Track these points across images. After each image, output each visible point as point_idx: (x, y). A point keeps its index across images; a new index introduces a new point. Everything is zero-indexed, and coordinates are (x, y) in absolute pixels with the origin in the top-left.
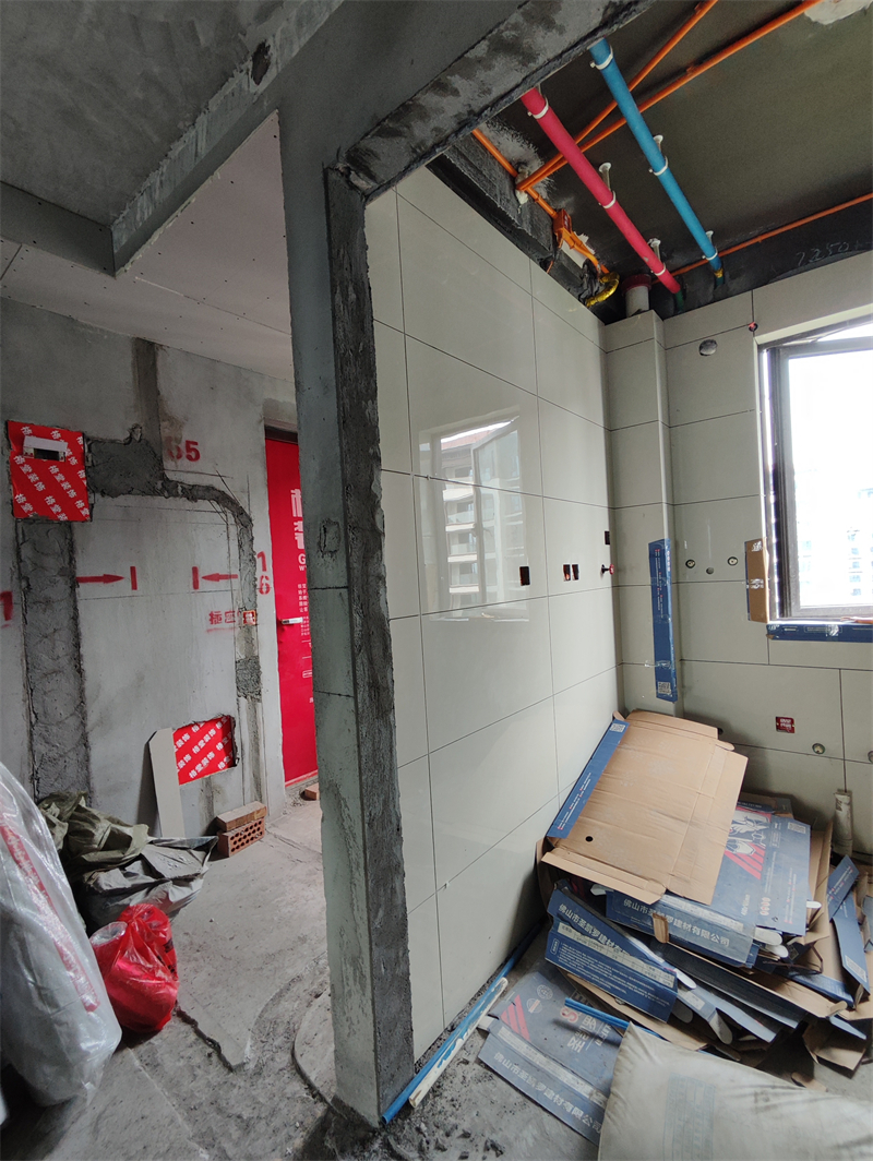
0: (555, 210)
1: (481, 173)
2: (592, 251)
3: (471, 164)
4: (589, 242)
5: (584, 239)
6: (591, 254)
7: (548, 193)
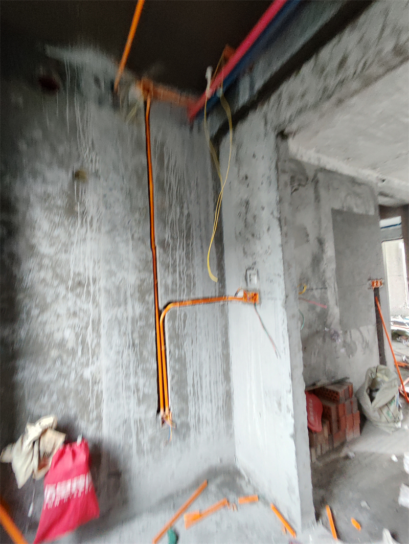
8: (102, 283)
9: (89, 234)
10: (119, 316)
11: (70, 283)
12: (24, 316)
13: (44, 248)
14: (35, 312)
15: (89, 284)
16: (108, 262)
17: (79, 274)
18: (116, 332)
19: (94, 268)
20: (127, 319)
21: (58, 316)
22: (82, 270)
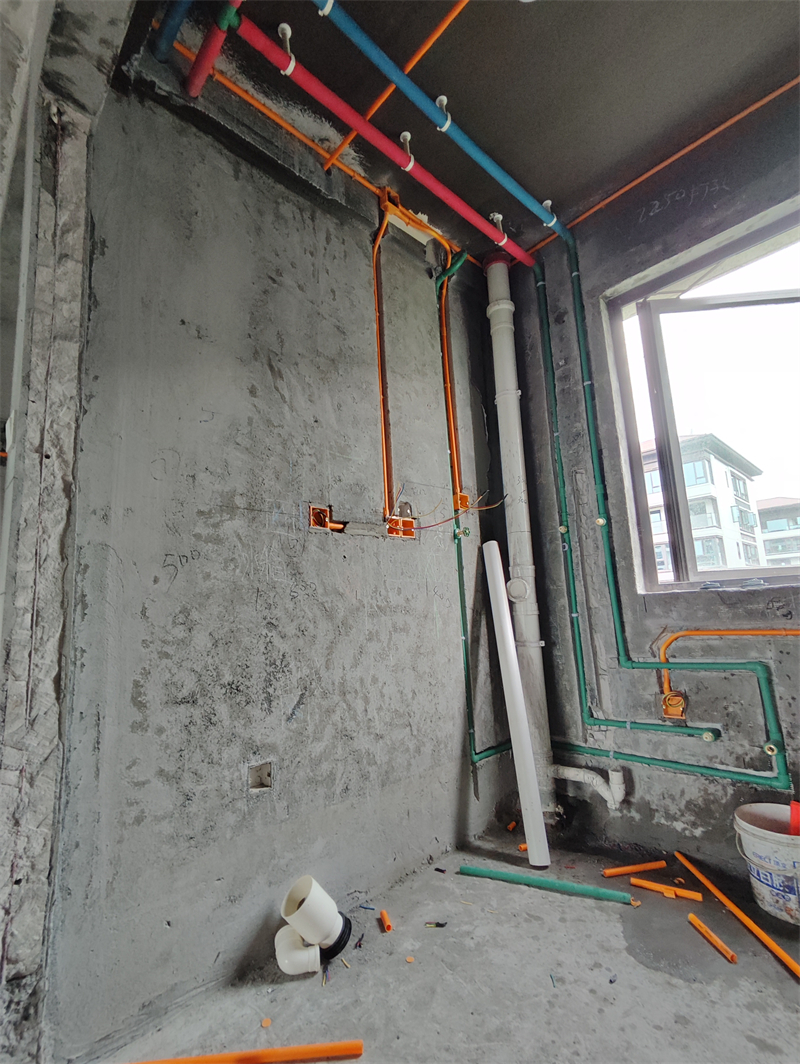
0: (379, 188)
1: (272, 143)
2: (439, 231)
3: (256, 133)
4: (430, 221)
5: (424, 218)
6: (437, 233)
7: (365, 171)
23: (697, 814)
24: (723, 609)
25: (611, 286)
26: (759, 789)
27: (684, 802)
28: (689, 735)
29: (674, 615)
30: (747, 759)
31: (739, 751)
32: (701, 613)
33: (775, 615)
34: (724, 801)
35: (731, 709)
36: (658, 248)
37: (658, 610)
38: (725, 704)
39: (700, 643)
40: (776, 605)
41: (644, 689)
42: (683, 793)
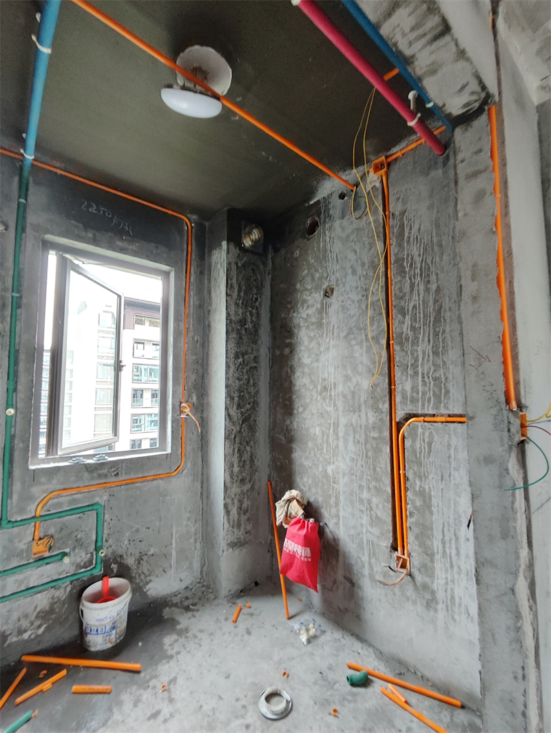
8: (340, 388)
9: (331, 342)
10: (354, 422)
11: (319, 388)
12: (295, 412)
13: (306, 360)
14: (301, 410)
15: (331, 390)
16: (345, 367)
17: (324, 380)
18: (351, 438)
19: (335, 373)
20: (361, 426)
21: (313, 414)
22: (326, 376)
23: (43, 618)
24: (86, 474)
25: (53, 234)
26: (85, 579)
27: (35, 614)
28: (47, 564)
29: (55, 481)
30: (82, 564)
31: (79, 560)
32: (72, 478)
33: (111, 475)
34: (63, 599)
35: (79, 536)
36: (90, 235)
37: (43, 480)
38: (76, 534)
39: (68, 498)
40: (113, 470)
41: (20, 542)
42: (36, 608)
